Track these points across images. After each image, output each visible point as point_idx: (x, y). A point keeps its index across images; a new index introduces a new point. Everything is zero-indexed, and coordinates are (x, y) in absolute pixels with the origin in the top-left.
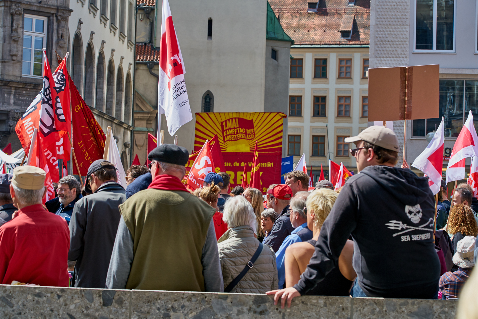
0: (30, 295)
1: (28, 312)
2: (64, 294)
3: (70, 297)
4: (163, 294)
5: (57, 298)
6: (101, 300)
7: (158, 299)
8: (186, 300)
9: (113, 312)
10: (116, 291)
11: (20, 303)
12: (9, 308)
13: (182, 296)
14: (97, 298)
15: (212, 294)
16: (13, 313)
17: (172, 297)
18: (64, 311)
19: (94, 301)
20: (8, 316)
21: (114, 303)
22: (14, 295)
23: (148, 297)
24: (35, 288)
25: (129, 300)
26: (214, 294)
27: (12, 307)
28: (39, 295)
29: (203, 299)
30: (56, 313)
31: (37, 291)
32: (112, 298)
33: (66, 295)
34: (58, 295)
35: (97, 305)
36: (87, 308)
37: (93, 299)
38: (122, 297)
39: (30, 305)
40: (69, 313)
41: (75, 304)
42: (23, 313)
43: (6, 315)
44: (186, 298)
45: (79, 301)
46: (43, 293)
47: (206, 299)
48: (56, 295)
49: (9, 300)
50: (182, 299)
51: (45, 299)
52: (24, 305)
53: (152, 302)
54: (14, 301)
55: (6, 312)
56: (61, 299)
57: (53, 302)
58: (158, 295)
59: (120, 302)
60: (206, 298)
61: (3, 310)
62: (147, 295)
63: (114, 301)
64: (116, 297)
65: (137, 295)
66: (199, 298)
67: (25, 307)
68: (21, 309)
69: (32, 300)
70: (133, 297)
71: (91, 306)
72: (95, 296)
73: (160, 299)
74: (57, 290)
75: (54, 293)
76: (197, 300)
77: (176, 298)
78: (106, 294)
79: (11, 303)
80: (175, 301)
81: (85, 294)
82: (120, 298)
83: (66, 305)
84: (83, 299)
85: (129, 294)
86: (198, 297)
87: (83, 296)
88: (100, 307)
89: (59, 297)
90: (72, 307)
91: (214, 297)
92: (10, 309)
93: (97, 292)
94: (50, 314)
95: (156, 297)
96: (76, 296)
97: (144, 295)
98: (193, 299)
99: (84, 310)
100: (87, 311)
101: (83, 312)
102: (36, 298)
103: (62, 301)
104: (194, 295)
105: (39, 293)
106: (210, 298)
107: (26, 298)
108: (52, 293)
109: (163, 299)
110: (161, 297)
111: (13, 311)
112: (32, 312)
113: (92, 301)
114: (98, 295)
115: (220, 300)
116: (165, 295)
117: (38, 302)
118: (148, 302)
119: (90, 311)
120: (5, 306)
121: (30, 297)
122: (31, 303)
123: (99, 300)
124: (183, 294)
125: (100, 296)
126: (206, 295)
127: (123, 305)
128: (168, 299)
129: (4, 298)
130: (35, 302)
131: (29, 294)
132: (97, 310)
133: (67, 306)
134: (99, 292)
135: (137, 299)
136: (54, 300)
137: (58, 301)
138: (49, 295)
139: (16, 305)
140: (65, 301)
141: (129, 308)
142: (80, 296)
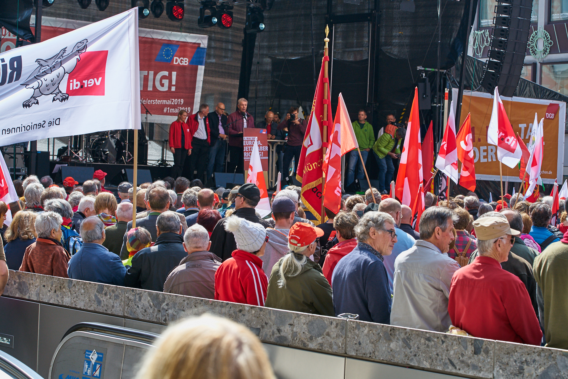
0: (422, 339)
1: (421, 354)
2: (446, 340)
3: (450, 343)
4: (519, 346)
5: (441, 343)
6: (473, 347)
7: (515, 351)
8: (537, 354)
9: (481, 360)
10: (484, 341)
11: (416, 345)
12: (408, 349)
13: (534, 350)
14: (470, 346)
15: (557, 350)
16: (411, 354)
17: (526, 350)
18: (446, 356)
19: (468, 349)
20: (407, 357)
21: (482, 353)
22: (412, 338)
23: (507, 349)
24: (426, 332)
25: (493, 351)
26: (559, 351)
27: (410, 349)
28: (429, 339)
29: (550, 355)
30: (440, 357)
31: (428, 335)
32: (481, 347)
33: (448, 341)
34: (442, 340)
35: (469, 353)
36: (463, 355)
37: (467, 347)
38: (488, 346)
39: (422, 347)
40: (450, 358)
41: (454, 350)
42: (417, 355)
43: (406, 356)
44: (537, 352)
45: (457, 348)
46: (432, 337)
47: (553, 355)
48: (441, 341)
49: (408, 342)
50: (533, 353)
51: (433, 343)
52: (418, 348)
53: (511, 354)
54: (411, 344)
55: (406, 353)
56: (444, 344)
57: (438, 347)
58: (515, 348)
59: (487, 352)
60: (552, 353)
61: (404, 351)
62: (507, 346)
63: (482, 350)
64: (484, 347)
65: (499, 346)
66: (547, 354)
67: (419, 350)
68: (416, 351)
69: (424, 343)
70: (497, 348)
71: (465, 353)
72: (468, 343)
73: (516, 352)
74: (441, 336)
75: (440, 338)
76: (545, 356)
77: (529, 352)
78: (477, 343)
79: (409, 345)
80: (528, 354)
81: (461, 341)
82: (487, 347)
83: (447, 350)
84: (460, 346)
85: (493, 345)
86: (546, 352)
87: (460, 343)
88: (472, 355)
89: (443, 342)
90: (452, 353)
91: (558, 353)
92: (409, 351)
93: (470, 340)
94: (436, 358)
95: (514, 349)
96: (455, 342)
97: (505, 346)
98: (542, 354)
99: (460, 356)
100: (462, 357)
101: (460, 358)
102: (427, 342)
103: (445, 346)
104: (543, 350)
105: (429, 337)
106: (556, 354)
107: (420, 341)
108: (438, 338)
109: (519, 351)
110: (517, 349)
111: (411, 352)
112: (424, 355)
113: (466, 348)
114: (470, 343)
115: (563, 357)
116: (520, 348)
117: (428, 346)
118: (508, 353)
119: (465, 358)
120: (405, 348)
121: (423, 341)
122: (423, 346)
123: (471, 348)
124: (535, 348)
125: (472, 344)
126: (553, 351)
127: (489, 355)
128: (523, 352)
129: (405, 340)
130: (426, 345)
131: (422, 337)
132: (470, 358)
133: (449, 352)
134: (472, 341)
135: (499, 350)
136: (439, 345)
137: (442, 346)
138: (436, 340)
139: (412, 347)
140: (447, 346)
141: (493, 358)
142: (458, 343)
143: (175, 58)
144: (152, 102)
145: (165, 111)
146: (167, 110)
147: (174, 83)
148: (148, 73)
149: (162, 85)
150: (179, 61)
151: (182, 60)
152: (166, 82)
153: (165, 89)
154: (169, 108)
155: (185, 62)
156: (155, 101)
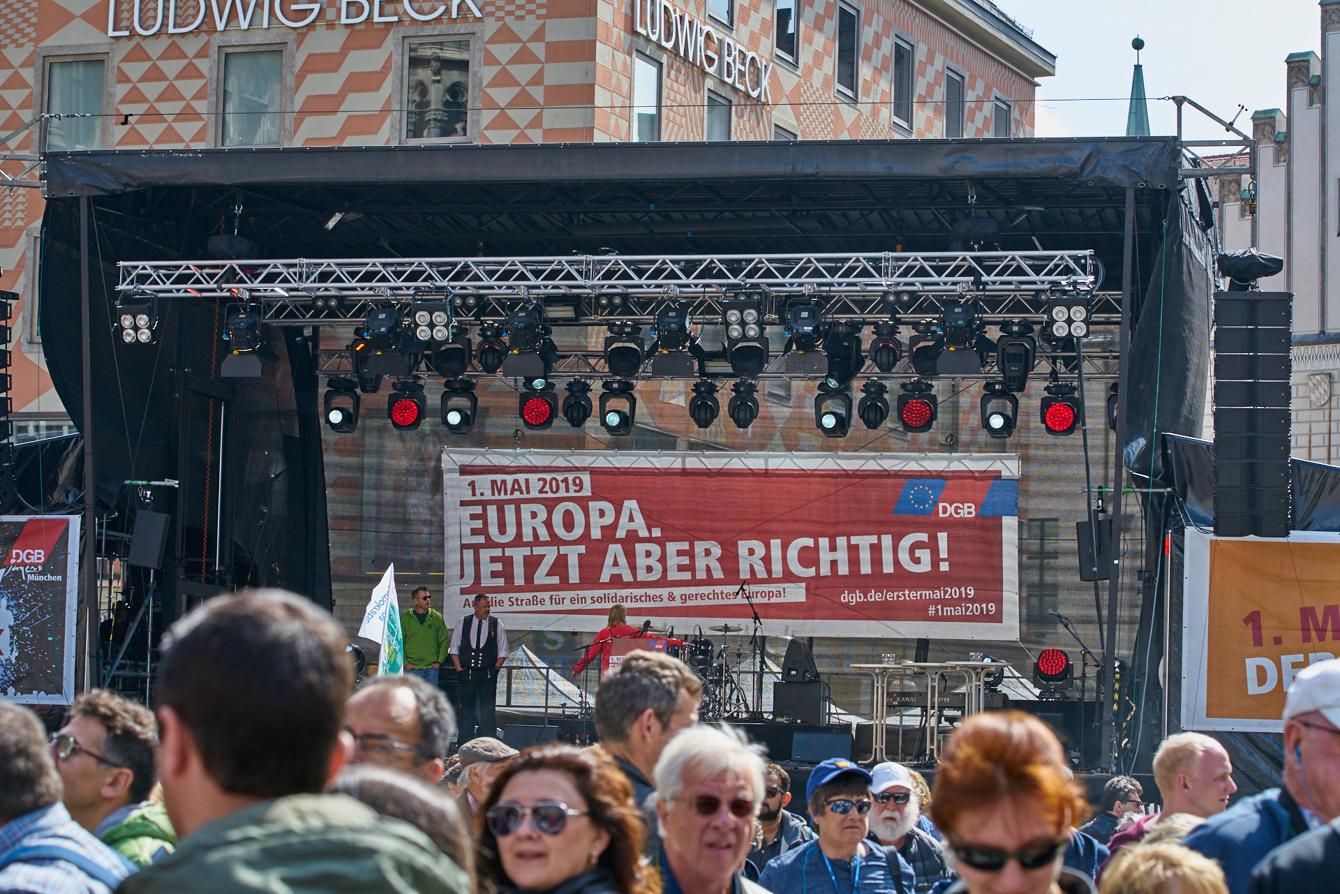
143: (941, 505)
144: (898, 596)
145: (932, 611)
146: (937, 610)
147: (943, 554)
148: (879, 539)
149: (917, 561)
150: (951, 510)
151: (957, 508)
152: (925, 555)
153: (925, 567)
154: (939, 607)
155: (968, 511)
156: (904, 595)
